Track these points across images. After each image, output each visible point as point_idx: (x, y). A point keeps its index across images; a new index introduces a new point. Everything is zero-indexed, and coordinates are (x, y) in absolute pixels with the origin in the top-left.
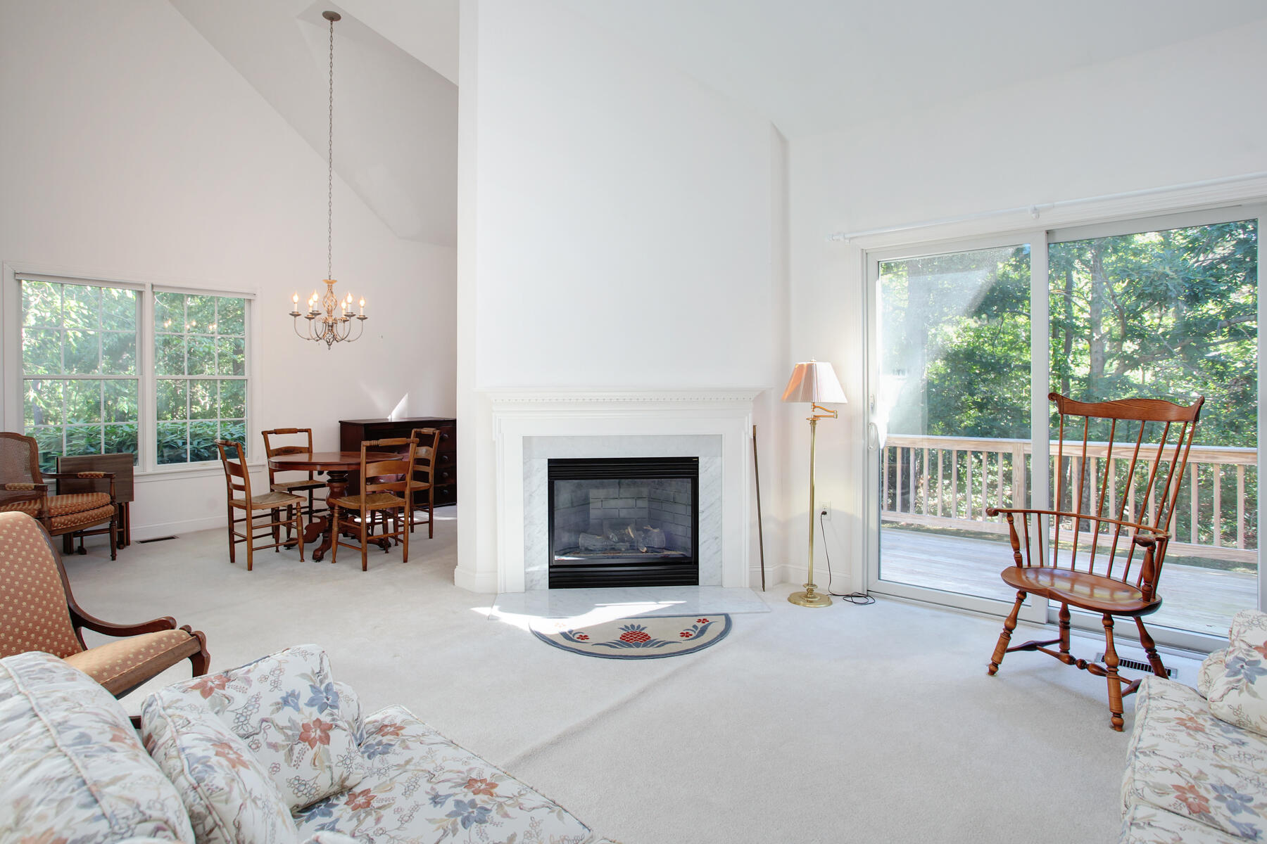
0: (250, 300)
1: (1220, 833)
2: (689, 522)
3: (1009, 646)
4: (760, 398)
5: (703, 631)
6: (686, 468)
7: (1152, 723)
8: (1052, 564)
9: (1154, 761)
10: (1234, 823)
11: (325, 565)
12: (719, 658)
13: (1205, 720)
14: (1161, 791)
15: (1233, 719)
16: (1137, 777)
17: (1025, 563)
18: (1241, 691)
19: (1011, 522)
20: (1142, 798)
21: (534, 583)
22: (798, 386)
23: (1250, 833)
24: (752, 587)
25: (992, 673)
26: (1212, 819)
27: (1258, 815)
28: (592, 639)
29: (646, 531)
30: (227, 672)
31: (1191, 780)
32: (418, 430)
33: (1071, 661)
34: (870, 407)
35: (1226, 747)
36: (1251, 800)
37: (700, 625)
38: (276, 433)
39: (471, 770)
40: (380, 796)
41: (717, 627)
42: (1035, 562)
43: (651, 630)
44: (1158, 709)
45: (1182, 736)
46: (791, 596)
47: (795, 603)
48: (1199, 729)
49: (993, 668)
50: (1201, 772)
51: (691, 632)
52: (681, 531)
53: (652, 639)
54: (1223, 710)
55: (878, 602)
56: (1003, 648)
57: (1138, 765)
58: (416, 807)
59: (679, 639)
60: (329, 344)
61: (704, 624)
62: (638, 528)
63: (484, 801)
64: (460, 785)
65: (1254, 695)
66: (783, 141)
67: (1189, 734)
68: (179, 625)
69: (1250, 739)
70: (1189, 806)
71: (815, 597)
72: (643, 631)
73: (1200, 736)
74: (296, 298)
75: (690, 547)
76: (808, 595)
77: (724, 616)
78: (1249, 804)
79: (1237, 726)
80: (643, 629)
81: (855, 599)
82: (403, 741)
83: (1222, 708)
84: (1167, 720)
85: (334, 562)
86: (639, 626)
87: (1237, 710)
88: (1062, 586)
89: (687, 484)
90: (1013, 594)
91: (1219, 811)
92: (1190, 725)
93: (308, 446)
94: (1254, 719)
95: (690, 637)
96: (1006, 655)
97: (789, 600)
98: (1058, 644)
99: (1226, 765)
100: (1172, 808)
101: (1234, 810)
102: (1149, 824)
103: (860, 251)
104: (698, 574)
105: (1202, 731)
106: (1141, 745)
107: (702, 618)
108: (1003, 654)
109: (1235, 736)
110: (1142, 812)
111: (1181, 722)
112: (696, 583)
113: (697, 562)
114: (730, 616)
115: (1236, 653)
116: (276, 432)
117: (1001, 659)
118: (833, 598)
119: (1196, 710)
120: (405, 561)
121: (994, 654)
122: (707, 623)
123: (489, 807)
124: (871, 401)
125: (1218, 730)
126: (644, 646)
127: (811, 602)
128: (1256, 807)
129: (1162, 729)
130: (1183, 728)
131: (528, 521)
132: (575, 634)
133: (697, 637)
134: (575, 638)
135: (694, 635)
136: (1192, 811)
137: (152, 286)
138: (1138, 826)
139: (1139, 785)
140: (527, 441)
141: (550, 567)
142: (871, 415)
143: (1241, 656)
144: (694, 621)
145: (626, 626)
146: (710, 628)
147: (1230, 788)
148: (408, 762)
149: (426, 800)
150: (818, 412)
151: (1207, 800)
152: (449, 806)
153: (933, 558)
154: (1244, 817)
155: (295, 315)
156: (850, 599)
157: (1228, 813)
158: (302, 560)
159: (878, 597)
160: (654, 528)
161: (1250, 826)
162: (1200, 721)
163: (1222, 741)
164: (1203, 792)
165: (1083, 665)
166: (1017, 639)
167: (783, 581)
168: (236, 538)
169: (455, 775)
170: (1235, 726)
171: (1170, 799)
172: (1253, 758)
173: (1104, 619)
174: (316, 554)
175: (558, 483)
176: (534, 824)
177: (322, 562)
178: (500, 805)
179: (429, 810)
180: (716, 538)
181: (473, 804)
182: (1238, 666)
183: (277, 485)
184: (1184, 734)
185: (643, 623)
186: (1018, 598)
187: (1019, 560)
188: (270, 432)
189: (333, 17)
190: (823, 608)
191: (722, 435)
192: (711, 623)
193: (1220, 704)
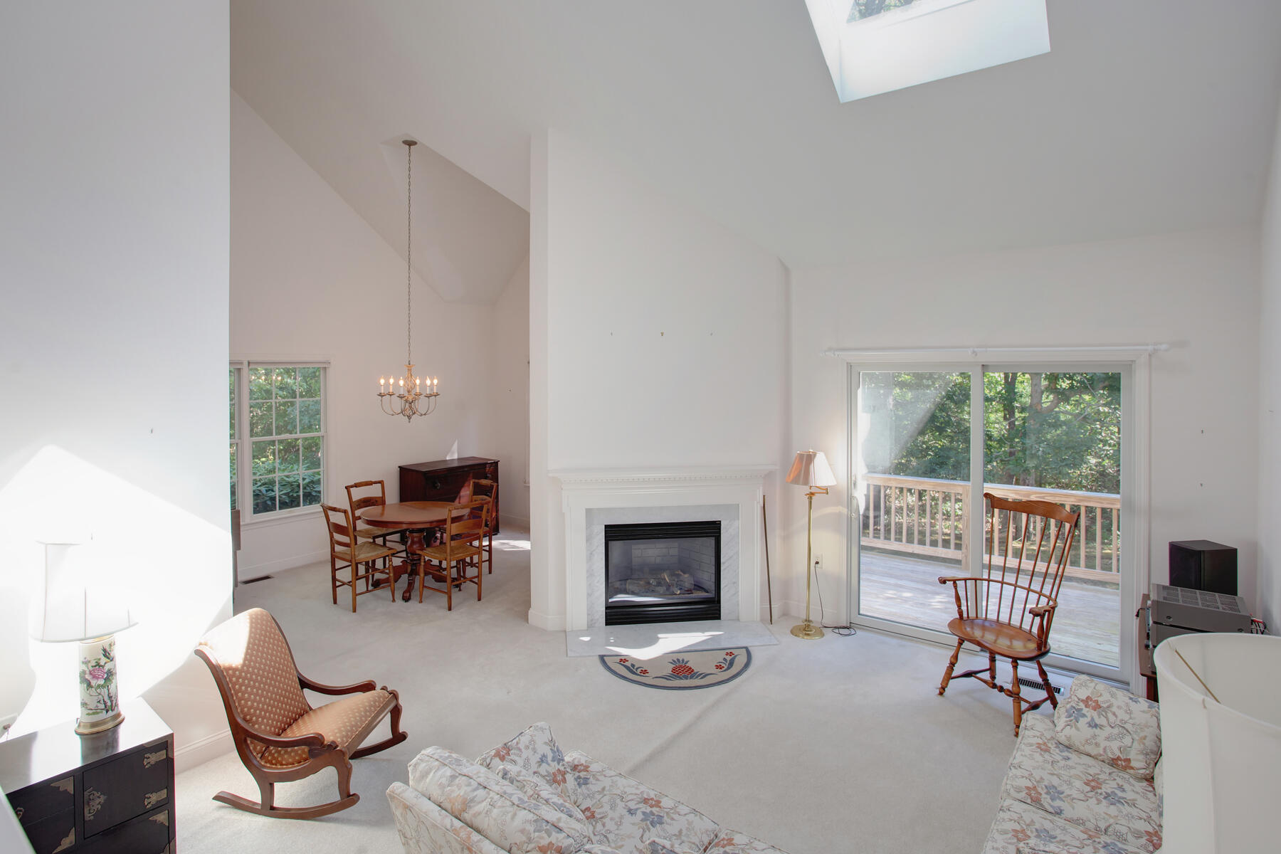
0: (325, 368)
1: (1043, 812)
2: (713, 570)
3: (953, 676)
4: (768, 476)
5: (731, 664)
6: (711, 530)
7: (1023, 746)
8: (984, 616)
9: (1019, 772)
10: (1051, 806)
11: (413, 604)
12: (749, 686)
13: (1052, 744)
14: (1019, 790)
15: (1067, 743)
16: (1008, 782)
17: (965, 615)
18: (1072, 727)
19: (956, 587)
20: (1009, 794)
21: (594, 621)
22: (800, 472)
23: (1059, 811)
24: (762, 620)
25: (941, 694)
26: (1042, 805)
27: (1064, 801)
28: (652, 673)
29: (678, 576)
30: (505, 744)
31: (1035, 783)
32: (476, 481)
33: (994, 686)
34: (852, 484)
35: (1058, 762)
36: (1063, 793)
37: (729, 658)
38: (356, 487)
39: (642, 792)
40: (598, 811)
41: (741, 660)
42: (972, 615)
43: (694, 662)
44: (1029, 737)
45: (1037, 756)
46: (794, 628)
47: (796, 636)
48: (1047, 750)
49: (942, 690)
50: (1042, 778)
51: (723, 665)
52: (707, 578)
53: (695, 671)
54: (1063, 739)
55: (859, 632)
56: (949, 676)
57: (1011, 774)
58: (622, 817)
59: (714, 670)
60: (409, 417)
61: (731, 657)
62: (672, 575)
63: (657, 812)
64: (641, 802)
65: (1078, 729)
66: (786, 270)
67: (1041, 754)
68: (378, 687)
69: (1074, 756)
70: (1031, 799)
71: (811, 631)
72: (687, 665)
73: (1047, 756)
74: (382, 381)
75: (714, 589)
76: (806, 629)
77: (744, 649)
78: (1061, 796)
79: (1068, 747)
80: (687, 662)
81: (842, 631)
82: (594, 775)
83: (1061, 736)
84: (1031, 745)
85: (421, 602)
86: (683, 660)
87: (1069, 738)
88: (989, 638)
89: (712, 541)
90: (955, 640)
91: (1046, 800)
92: (1043, 748)
93: (381, 495)
94: (1077, 743)
95: (723, 669)
96: (951, 681)
97: (792, 632)
98: (988, 672)
99: (1055, 772)
100: (1022, 800)
101: (1053, 800)
102: (1009, 810)
103: (845, 364)
104: (720, 611)
105: (1049, 752)
106: (1015, 761)
107: (729, 651)
108: (948, 681)
109: (1066, 754)
110: (1008, 802)
111: (1039, 746)
112: (719, 618)
113: (719, 602)
114: (750, 648)
115: (1071, 704)
116: (356, 485)
117: (947, 684)
118: (825, 630)
119: (1049, 737)
120: (479, 599)
121: (943, 681)
122: (733, 656)
123: (662, 815)
124: (853, 478)
125: (1057, 750)
126: (691, 678)
127: (808, 635)
128: (1065, 797)
129: (1027, 751)
130: (1039, 750)
131: (590, 575)
132: (637, 669)
133: (728, 668)
134: (638, 672)
135: (726, 667)
136: (1032, 800)
137: (249, 363)
138: (1003, 810)
139: (1008, 787)
140: (589, 511)
141: (606, 608)
142: (853, 490)
143: (1074, 705)
144: (722, 655)
145: (673, 661)
146: (736, 659)
147: (1054, 787)
148: (604, 789)
149: (625, 812)
150: (812, 491)
151: (1041, 794)
152: (639, 816)
153: (900, 582)
154: (1057, 803)
155: (381, 395)
156: (837, 631)
157: (1050, 801)
158: (394, 600)
159: (858, 628)
160: (684, 573)
161: (1059, 807)
162: (1049, 745)
163: (1058, 758)
164: (1039, 790)
165: (1001, 689)
166: (958, 670)
167: (785, 614)
168: (338, 583)
169: (635, 797)
170: (1067, 747)
171: (1022, 795)
172: (1071, 768)
173: (1012, 662)
174: (405, 595)
175: (612, 544)
176: (690, 823)
177: (410, 601)
178: (667, 813)
179: (628, 819)
180: (734, 583)
181: (652, 813)
182: (1072, 712)
183: (360, 531)
184: (1038, 754)
185: (686, 657)
186: (959, 643)
187: (961, 613)
188: (352, 487)
189: (410, 144)
190: (817, 640)
191: (738, 505)
192: (736, 656)
193: (1060, 734)
